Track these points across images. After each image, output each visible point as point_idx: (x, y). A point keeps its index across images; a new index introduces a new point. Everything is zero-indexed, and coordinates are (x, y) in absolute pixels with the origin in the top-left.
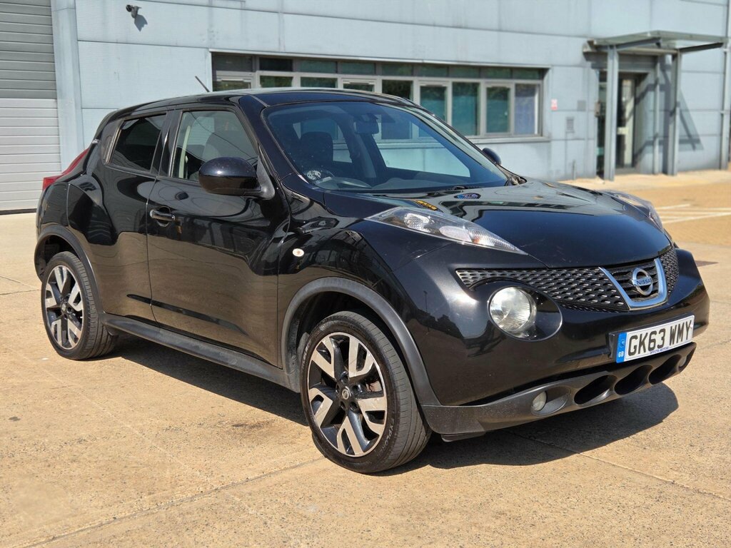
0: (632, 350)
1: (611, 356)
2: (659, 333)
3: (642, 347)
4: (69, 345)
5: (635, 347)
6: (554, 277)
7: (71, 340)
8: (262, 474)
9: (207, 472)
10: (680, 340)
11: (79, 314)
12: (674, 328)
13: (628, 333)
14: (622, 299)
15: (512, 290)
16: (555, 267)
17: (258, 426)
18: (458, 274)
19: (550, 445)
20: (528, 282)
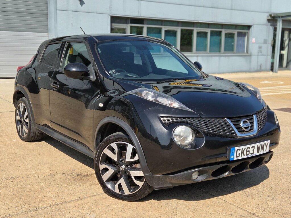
0: (238, 155)
1: (227, 157)
2: (252, 148)
3: (243, 154)
4: (24, 136)
5: (239, 154)
6: (204, 122)
7: (24, 134)
8: (79, 198)
9: (56, 196)
10: (262, 151)
11: (27, 123)
12: (259, 146)
13: (236, 148)
14: (235, 133)
15: (184, 126)
16: (205, 117)
17: (87, 176)
18: (161, 118)
19: (206, 193)
20: (192, 123)
